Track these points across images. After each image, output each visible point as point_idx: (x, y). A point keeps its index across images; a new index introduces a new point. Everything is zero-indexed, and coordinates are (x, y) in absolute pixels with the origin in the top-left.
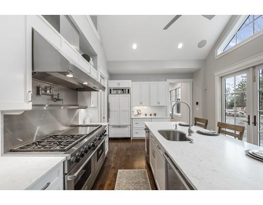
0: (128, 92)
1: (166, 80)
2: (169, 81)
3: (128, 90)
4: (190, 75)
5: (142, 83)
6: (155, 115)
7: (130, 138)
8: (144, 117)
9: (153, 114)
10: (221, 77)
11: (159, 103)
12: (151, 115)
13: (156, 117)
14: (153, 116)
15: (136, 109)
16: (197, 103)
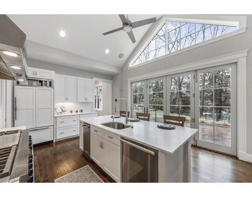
0: (50, 86)
1: (92, 78)
2: (95, 79)
3: (50, 82)
4: (111, 77)
5: (68, 76)
6: (82, 111)
7: (53, 141)
8: (70, 114)
9: (79, 110)
10: (131, 83)
11: (86, 99)
12: (77, 112)
13: (83, 113)
14: (79, 113)
15: (59, 105)
16: (116, 100)
